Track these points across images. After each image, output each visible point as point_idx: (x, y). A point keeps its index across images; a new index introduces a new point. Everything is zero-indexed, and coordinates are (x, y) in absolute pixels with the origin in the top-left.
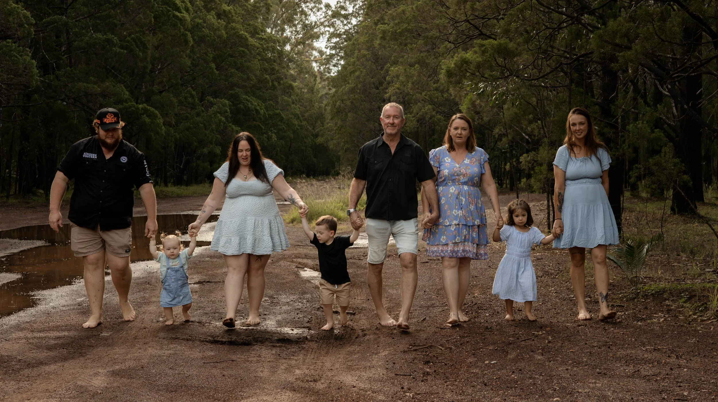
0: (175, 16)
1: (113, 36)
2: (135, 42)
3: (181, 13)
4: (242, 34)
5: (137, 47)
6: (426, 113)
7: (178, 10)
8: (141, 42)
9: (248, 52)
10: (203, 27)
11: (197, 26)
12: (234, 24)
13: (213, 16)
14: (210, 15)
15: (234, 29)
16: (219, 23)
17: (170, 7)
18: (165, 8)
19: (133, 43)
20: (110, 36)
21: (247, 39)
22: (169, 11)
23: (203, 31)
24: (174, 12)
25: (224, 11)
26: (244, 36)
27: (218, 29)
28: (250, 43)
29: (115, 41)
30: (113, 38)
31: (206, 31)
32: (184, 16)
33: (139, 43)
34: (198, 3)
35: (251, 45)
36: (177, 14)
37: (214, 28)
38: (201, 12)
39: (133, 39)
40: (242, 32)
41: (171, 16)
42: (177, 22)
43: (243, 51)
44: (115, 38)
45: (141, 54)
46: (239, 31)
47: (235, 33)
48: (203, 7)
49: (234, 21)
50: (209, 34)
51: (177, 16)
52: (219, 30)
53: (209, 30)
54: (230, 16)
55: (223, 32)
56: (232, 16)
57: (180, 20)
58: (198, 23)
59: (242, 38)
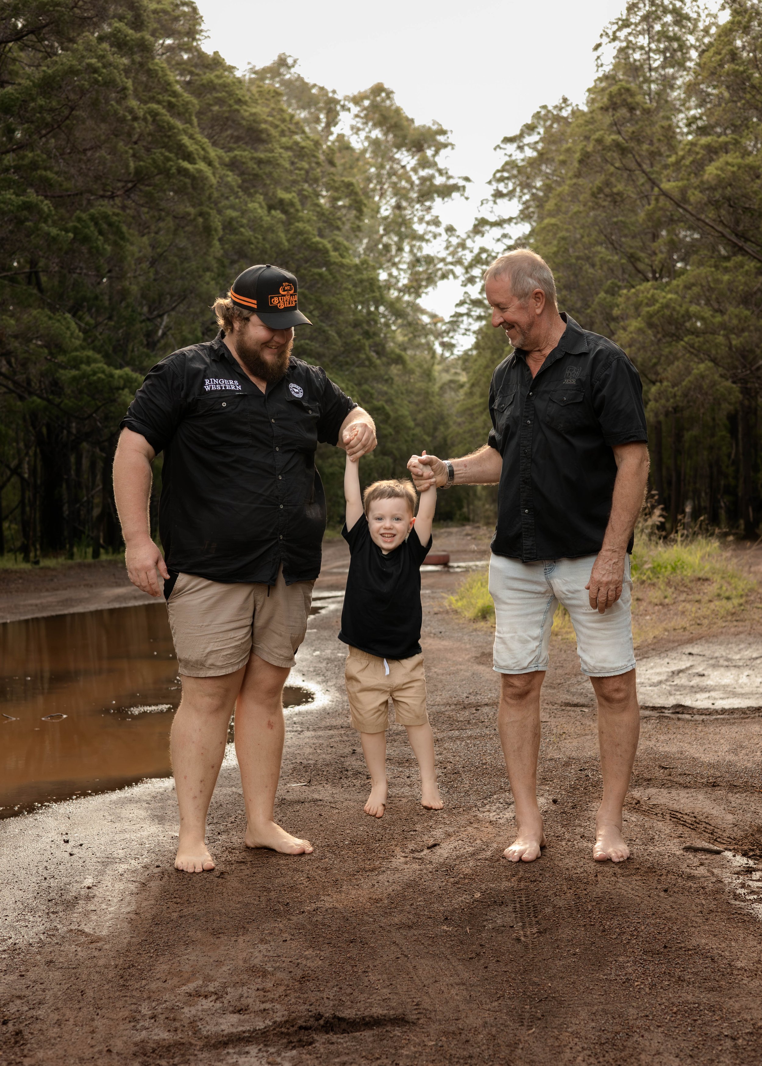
0: (182, 172)
1: (40, 198)
2: (96, 224)
3: (192, 161)
4: (318, 243)
5: (101, 233)
6: (703, 377)
7: (189, 157)
8: (110, 225)
9: (329, 277)
10: (242, 226)
11: (230, 223)
12: (300, 225)
13: (260, 203)
14: (254, 202)
15: (300, 233)
16: (273, 217)
17: (170, 151)
18: (161, 153)
19: (92, 224)
20: (32, 196)
21: (327, 251)
22: (168, 159)
23: (242, 234)
24: (180, 161)
25: (281, 201)
26: (320, 246)
27: (271, 229)
28: (333, 260)
29: (46, 209)
30: (42, 202)
31: (247, 233)
32: (200, 171)
33: (105, 226)
34: (229, 179)
35: (335, 263)
36: (186, 165)
37: (261, 226)
38: (237, 197)
39: (93, 218)
40: (318, 239)
41: (174, 170)
42: (185, 184)
43: (320, 275)
44: (46, 202)
45: (106, 246)
46: (311, 236)
47: (304, 241)
48: (239, 187)
49: (299, 220)
50: (253, 238)
51: (186, 170)
52: (273, 231)
53: (254, 230)
54: (292, 210)
55: (282, 236)
56: (297, 211)
57: (193, 178)
58: (232, 219)
59: (317, 250)
